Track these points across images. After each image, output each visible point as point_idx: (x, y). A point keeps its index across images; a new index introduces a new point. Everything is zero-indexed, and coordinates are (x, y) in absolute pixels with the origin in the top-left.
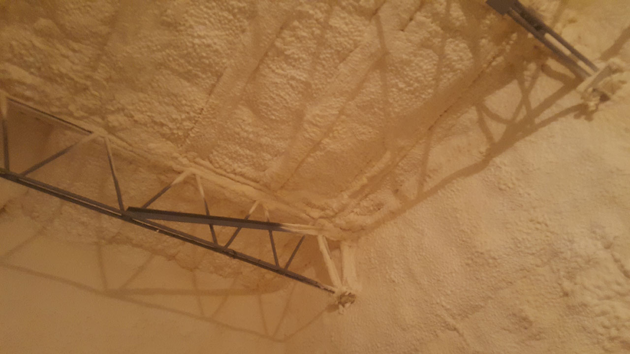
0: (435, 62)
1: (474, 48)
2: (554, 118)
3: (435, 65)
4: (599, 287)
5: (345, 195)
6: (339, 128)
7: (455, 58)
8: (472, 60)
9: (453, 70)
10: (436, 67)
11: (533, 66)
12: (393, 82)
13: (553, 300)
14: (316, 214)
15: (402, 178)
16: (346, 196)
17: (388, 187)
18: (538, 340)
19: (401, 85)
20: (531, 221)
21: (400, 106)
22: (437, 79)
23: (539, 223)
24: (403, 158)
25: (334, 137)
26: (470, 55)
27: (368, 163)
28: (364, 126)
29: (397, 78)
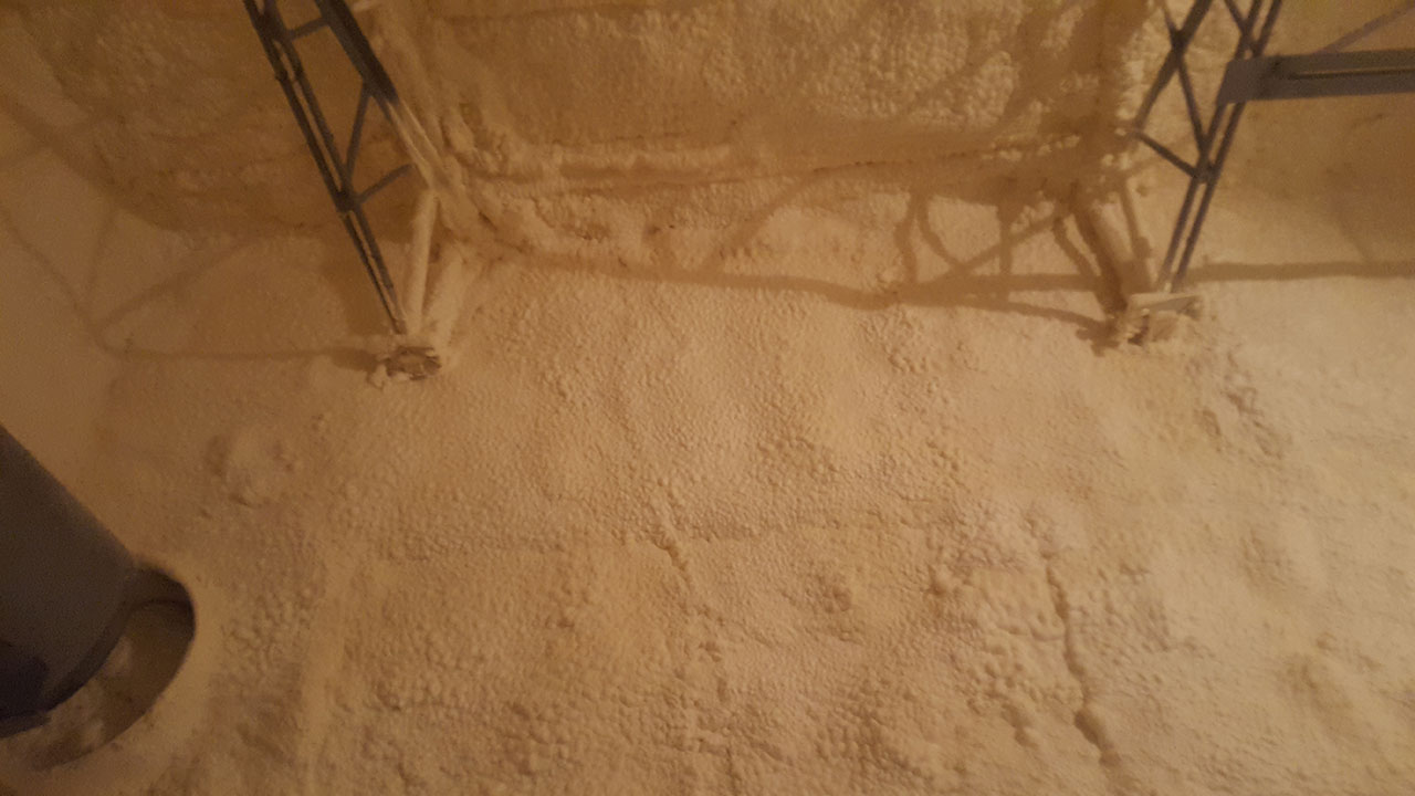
0: (952, 69)
1: (1016, 105)
2: (1048, 313)
3: (947, 72)
4: (1008, 608)
5: (560, 157)
6: (701, 19)
7: (981, 93)
8: (995, 119)
9: (956, 109)
10: (944, 76)
11: (1048, 208)
12: (872, 33)
13: (904, 589)
14: (462, 139)
15: (688, 214)
16: (558, 159)
17: (648, 210)
18: (842, 639)
19: (875, 54)
20: (932, 445)
21: (831, 86)
22: (922, 99)
23: (942, 455)
24: (727, 181)
25: (674, 27)
26: (1001, 110)
27: (666, 134)
28: (737, 61)
29: (883, 35)
